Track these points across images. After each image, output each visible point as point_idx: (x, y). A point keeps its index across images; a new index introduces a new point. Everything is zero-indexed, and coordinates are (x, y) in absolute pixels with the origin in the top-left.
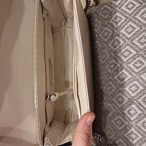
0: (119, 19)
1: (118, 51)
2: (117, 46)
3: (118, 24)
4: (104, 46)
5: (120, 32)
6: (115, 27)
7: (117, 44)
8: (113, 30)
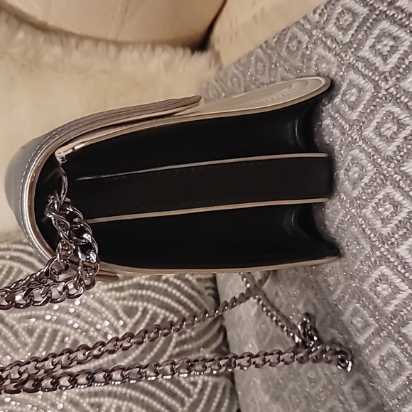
0: (392, 43)
1: (401, 156)
2: (393, 136)
3: (388, 61)
4: (352, 138)
5: (400, 87)
6: (380, 69)
7: (395, 129)
8: (373, 80)
